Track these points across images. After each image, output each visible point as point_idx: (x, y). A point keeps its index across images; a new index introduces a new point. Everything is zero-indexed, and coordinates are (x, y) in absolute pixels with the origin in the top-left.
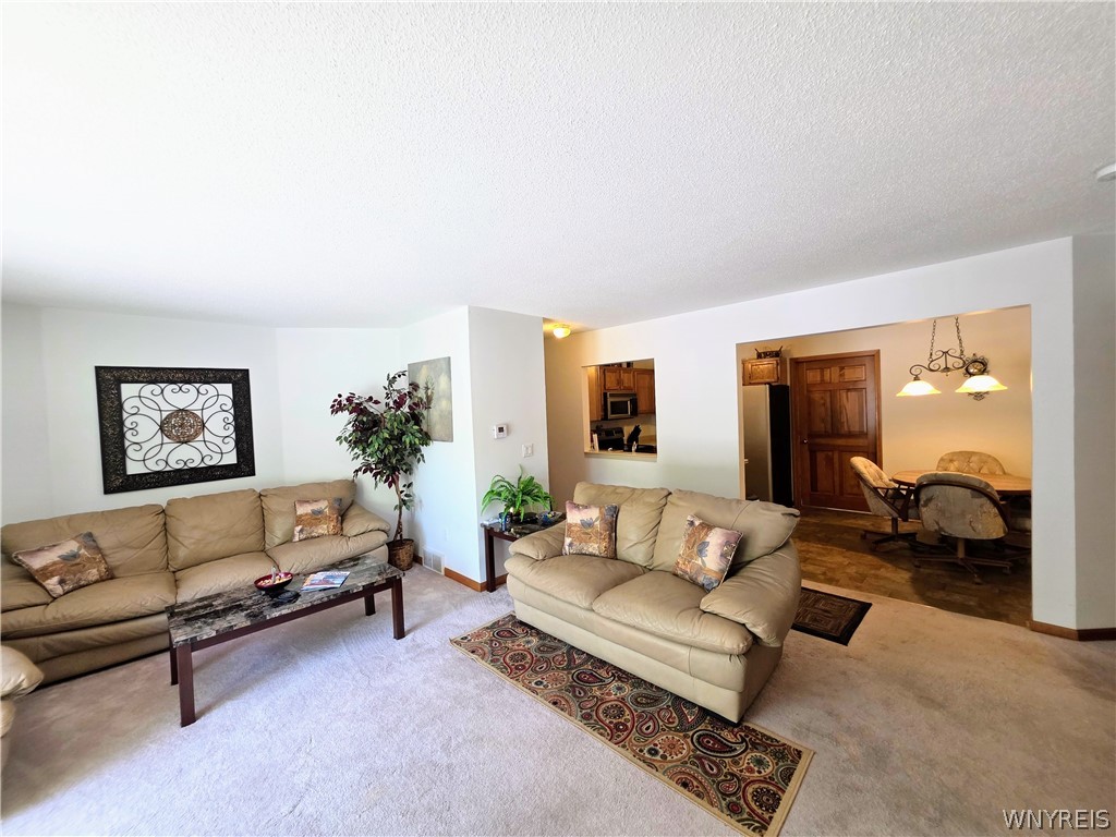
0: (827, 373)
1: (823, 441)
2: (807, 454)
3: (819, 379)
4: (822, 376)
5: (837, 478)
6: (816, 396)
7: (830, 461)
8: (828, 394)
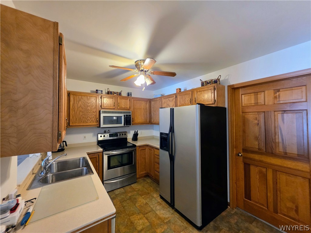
0: (261, 96)
1: (257, 157)
2: (241, 166)
3: (253, 102)
4: (256, 99)
5: (270, 195)
6: (251, 117)
7: (264, 177)
8: (262, 115)
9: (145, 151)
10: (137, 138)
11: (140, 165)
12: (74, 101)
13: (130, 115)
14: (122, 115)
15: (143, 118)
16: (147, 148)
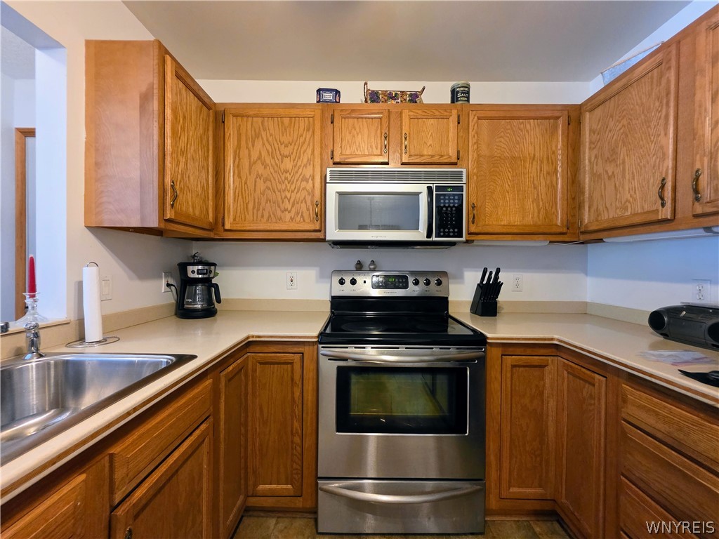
9: (542, 378)
10: (496, 303)
11: (506, 445)
12: (239, 140)
13: (461, 189)
14: (421, 188)
15: (530, 206)
16: (554, 364)
